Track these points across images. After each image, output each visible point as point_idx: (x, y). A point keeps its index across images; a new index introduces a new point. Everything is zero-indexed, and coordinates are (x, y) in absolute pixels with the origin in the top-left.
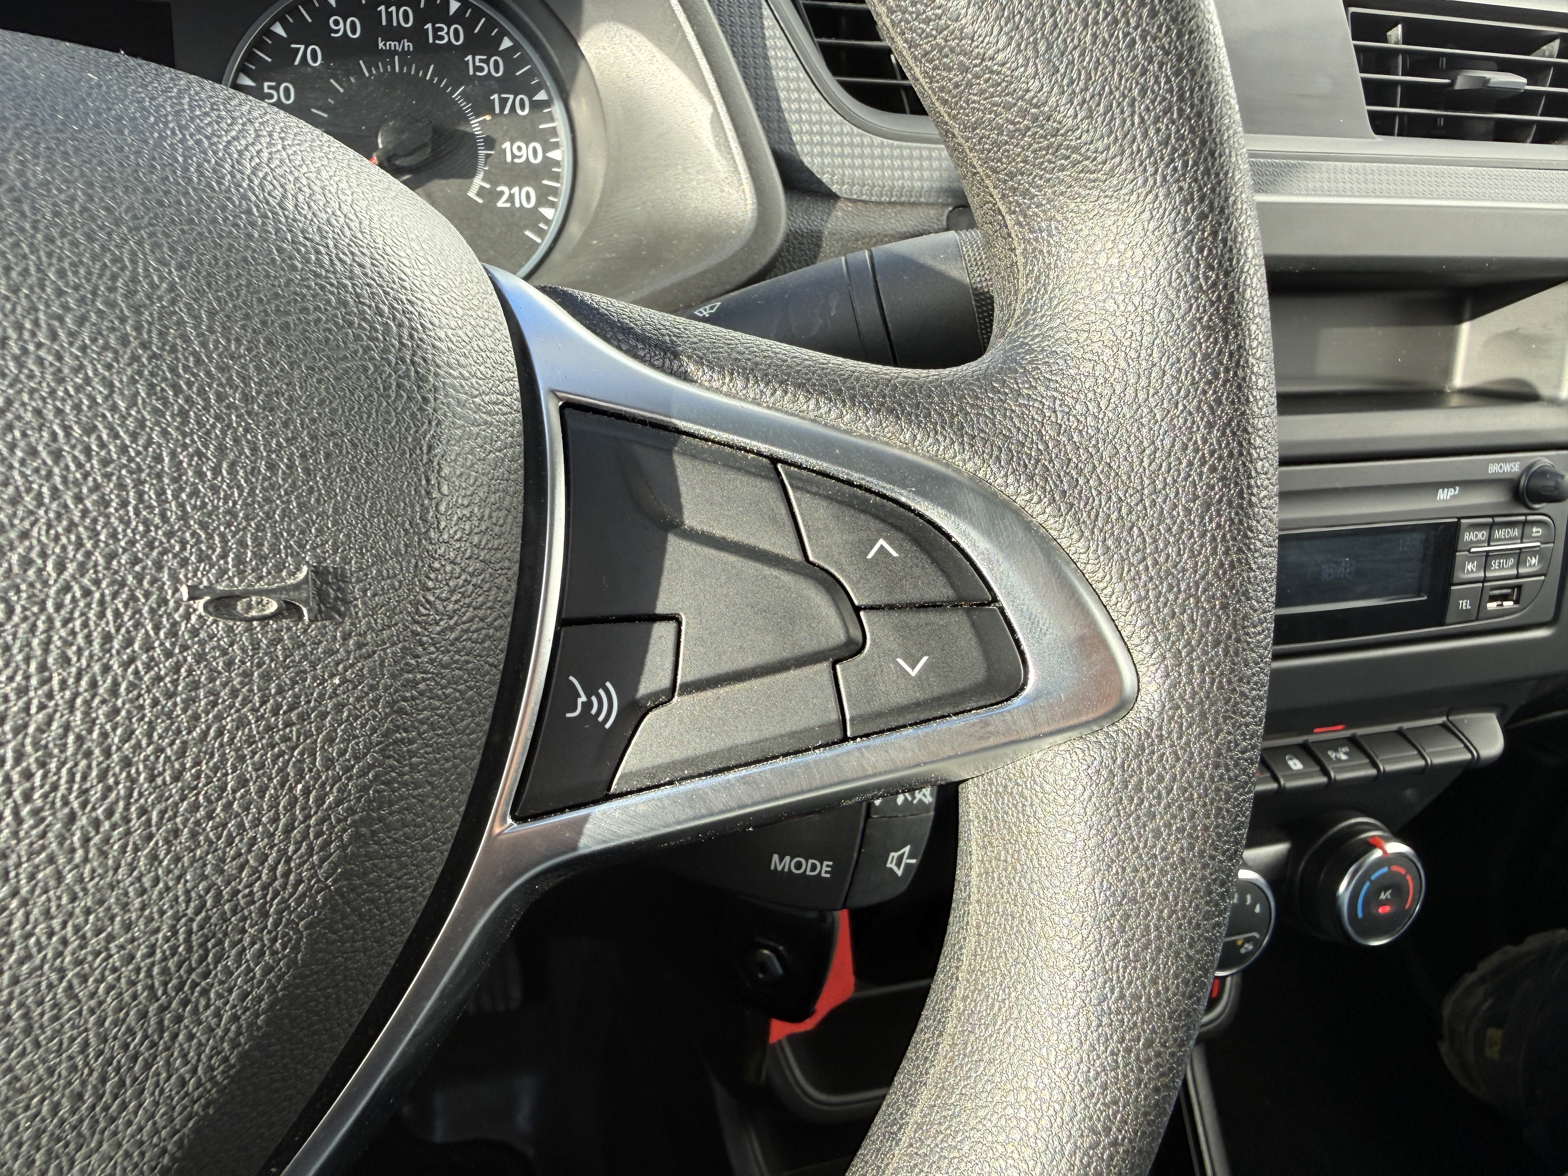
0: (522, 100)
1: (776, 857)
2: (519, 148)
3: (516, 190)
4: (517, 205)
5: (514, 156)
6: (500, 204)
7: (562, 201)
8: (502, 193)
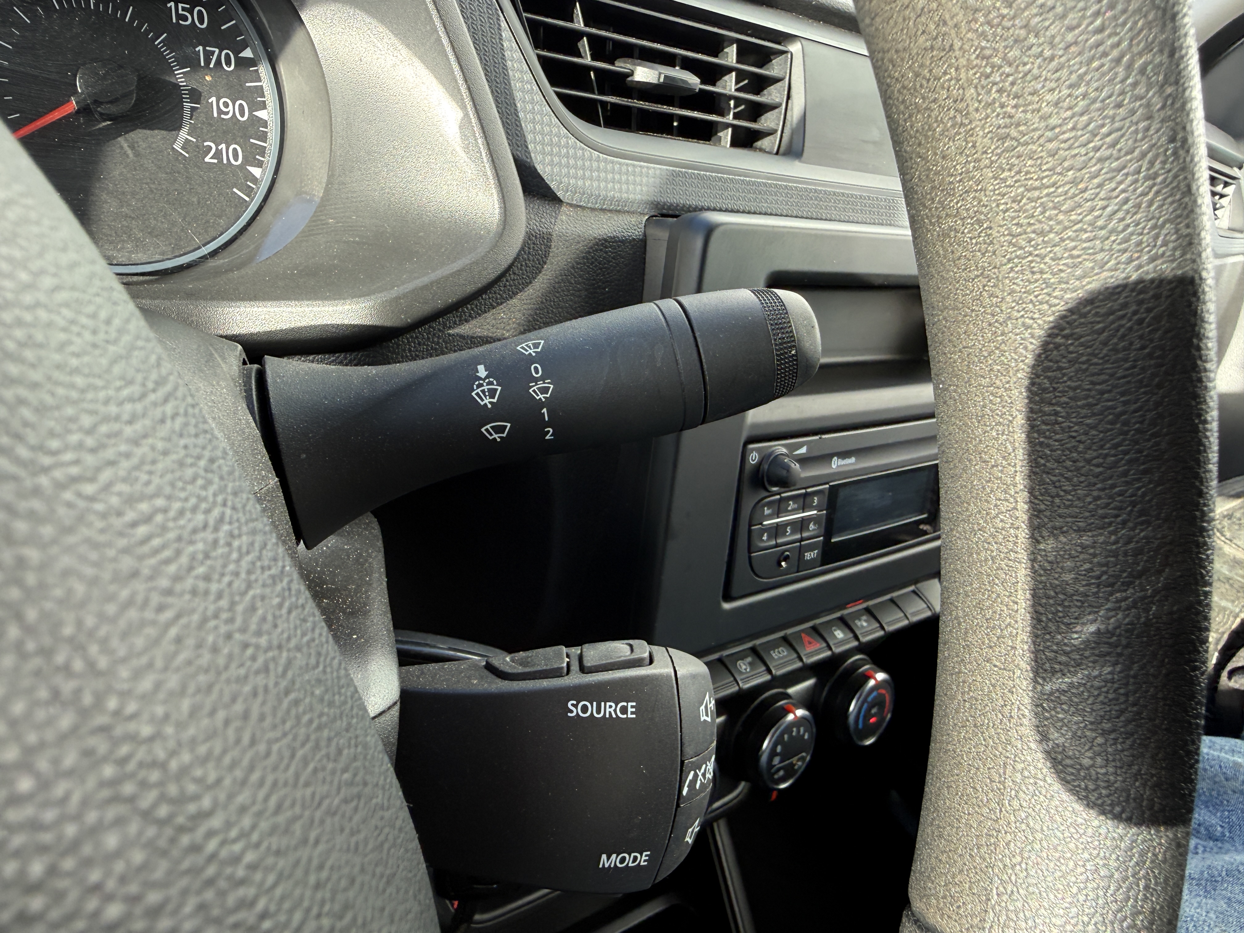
0: (227, 55)
1: (604, 857)
2: (226, 105)
3: (223, 146)
4: (225, 161)
5: (220, 112)
6: (207, 159)
7: (270, 159)
8: (210, 148)
